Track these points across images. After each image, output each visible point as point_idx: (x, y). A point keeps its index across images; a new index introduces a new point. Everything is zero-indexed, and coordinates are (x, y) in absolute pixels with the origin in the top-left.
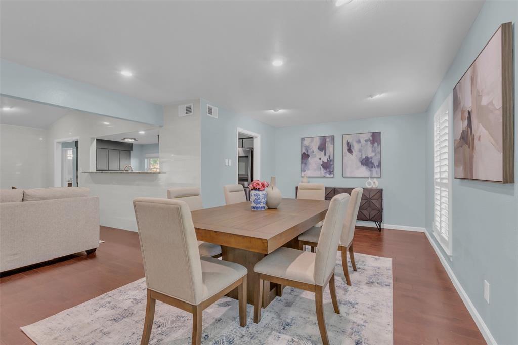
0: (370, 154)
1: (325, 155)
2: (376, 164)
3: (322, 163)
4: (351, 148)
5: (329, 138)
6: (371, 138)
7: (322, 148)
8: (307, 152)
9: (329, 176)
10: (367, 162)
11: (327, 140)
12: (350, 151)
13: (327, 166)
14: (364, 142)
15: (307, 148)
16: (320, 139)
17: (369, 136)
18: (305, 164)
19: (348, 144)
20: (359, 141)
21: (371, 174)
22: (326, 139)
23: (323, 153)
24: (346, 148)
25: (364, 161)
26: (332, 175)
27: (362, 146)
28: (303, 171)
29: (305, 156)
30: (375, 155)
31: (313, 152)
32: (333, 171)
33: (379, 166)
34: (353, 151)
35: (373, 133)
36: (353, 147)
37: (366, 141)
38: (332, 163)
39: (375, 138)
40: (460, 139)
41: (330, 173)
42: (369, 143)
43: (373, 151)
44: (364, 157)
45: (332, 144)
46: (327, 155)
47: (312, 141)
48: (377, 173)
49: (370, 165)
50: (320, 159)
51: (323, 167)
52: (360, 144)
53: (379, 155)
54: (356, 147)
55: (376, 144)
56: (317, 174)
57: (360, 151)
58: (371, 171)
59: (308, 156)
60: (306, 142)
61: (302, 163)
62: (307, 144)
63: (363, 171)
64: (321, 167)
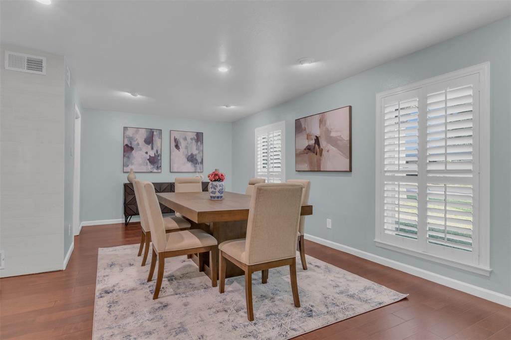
0: (195, 152)
1: (152, 149)
2: (199, 161)
3: (148, 158)
4: (179, 145)
5: (157, 132)
6: (196, 138)
7: (149, 141)
8: (131, 144)
9: (156, 171)
10: (192, 159)
11: (155, 133)
12: (177, 147)
13: (154, 161)
14: (190, 140)
15: (131, 139)
16: (147, 132)
17: (194, 136)
18: (128, 157)
19: (175, 140)
20: (185, 139)
21: (196, 170)
22: (153, 132)
23: (150, 147)
24: (173, 144)
25: (190, 158)
26: (160, 171)
27: (188, 144)
28: (125, 165)
29: (128, 149)
30: (199, 153)
31: (138, 144)
32: (161, 166)
33: (202, 163)
34: (180, 147)
35: (197, 133)
36: (180, 143)
37: (191, 139)
38: (159, 158)
39: (199, 137)
40: (305, 149)
41: (158, 168)
42: (194, 141)
43: (197, 149)
44: (190, 154)
45: (159, 138)
46: (155, 149)
47: (137, 132)
48: (200, 169)
49: (195, 162)
50: (147, 153)
51: (150, 162)
52: (186, 142)
53: (201, 153)
54: (183, 144)
55: (199, 143)
56: (144, 169)
57: (186, 148)
58: (195, 167)
59: (132, 149)
60: (130, 133)
61: (124, 156)
62: (131, 136)
63: (189, 166)
64: (148, 161)
